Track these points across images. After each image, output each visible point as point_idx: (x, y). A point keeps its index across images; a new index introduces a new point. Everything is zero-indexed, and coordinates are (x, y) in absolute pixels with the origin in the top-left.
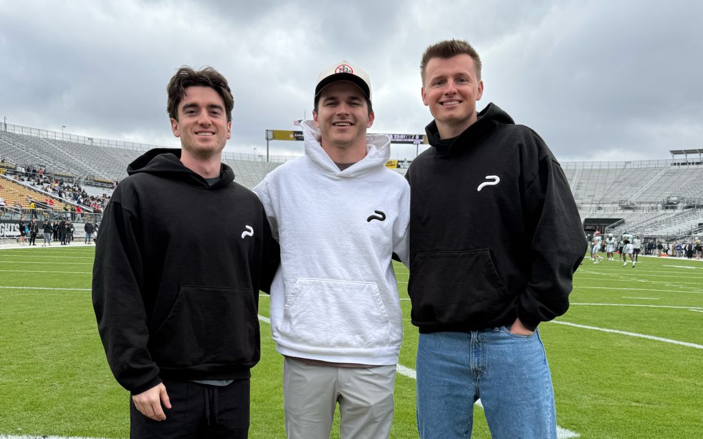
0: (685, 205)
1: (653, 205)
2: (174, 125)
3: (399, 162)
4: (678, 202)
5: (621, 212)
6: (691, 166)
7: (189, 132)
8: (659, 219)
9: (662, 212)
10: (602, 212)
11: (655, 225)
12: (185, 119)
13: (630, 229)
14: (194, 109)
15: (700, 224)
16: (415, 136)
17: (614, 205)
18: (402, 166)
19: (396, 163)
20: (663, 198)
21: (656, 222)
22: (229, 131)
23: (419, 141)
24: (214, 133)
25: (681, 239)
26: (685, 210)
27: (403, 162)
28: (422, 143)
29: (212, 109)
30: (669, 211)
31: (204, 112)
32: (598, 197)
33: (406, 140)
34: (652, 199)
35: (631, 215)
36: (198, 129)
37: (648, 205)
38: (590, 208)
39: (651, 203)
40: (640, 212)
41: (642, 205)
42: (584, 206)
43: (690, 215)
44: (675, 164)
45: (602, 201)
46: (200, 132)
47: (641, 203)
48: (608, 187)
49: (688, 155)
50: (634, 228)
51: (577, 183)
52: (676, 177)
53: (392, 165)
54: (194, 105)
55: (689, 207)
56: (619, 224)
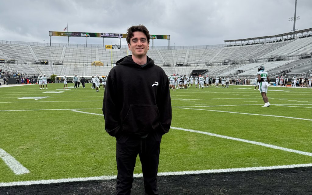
0: (231, 63)
1: (219, 63)
2: (129, 46)
3: (113, 46)
4: (228, 62)
5: (207, 67)
6: (232, 47)
7: (134, 48)
8: (222, 69)
9: (223, 66)
10: (199, 67)
11: (221, 72)
12: (133, 44)
13: (211, 74)
14: (136, 40)
15: (238, 71)
16: (119, 34)
17: (204, 64)
18: (114, 48)
19: (111, 46)
20: (222, 60)
21: (221, 70)
22: (148, 47)
23: (121, 37)
24: (143, 49)
25: (232, 77)
26: (231, 65)
27: (114, 46)
28: (122, 37)
29: (142, 40)
30: (225, 66)
31: (139, 41)
32: (197, 61)
33: (115, 36)
34: (218, 61)
35: (211, 68)
36: (137, 47)
37: (217, 64)
38: (194, 65)
39: (218, 63)
40: (214, 67)
41: (215, 64)
42: (191, 64)
43: (234, 67)
44: (226, 46)
45: (199, 62)
46: (138, 48)
47: (214, 63)
48: (200, 56)
49: (231, 42)
50: (212, 73)
51: (188, 56)
52: (226, 52)
53: (110, 47)
54: (136, 39)
55: (233, 64)
56: (206, 72)
